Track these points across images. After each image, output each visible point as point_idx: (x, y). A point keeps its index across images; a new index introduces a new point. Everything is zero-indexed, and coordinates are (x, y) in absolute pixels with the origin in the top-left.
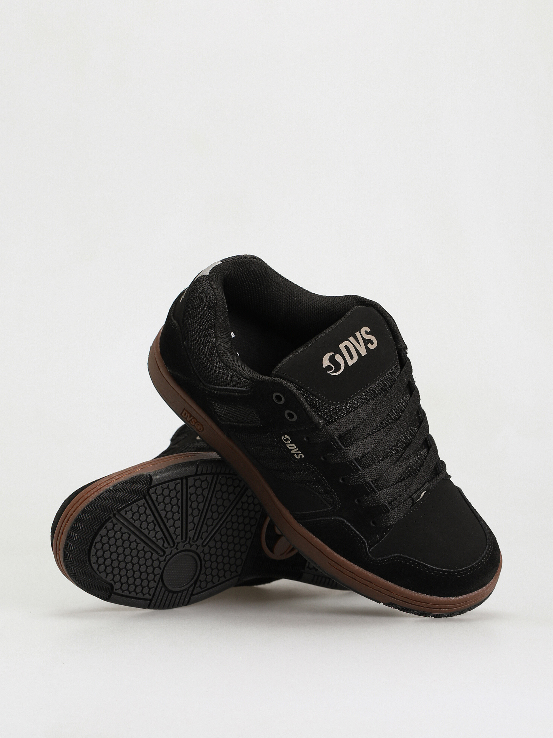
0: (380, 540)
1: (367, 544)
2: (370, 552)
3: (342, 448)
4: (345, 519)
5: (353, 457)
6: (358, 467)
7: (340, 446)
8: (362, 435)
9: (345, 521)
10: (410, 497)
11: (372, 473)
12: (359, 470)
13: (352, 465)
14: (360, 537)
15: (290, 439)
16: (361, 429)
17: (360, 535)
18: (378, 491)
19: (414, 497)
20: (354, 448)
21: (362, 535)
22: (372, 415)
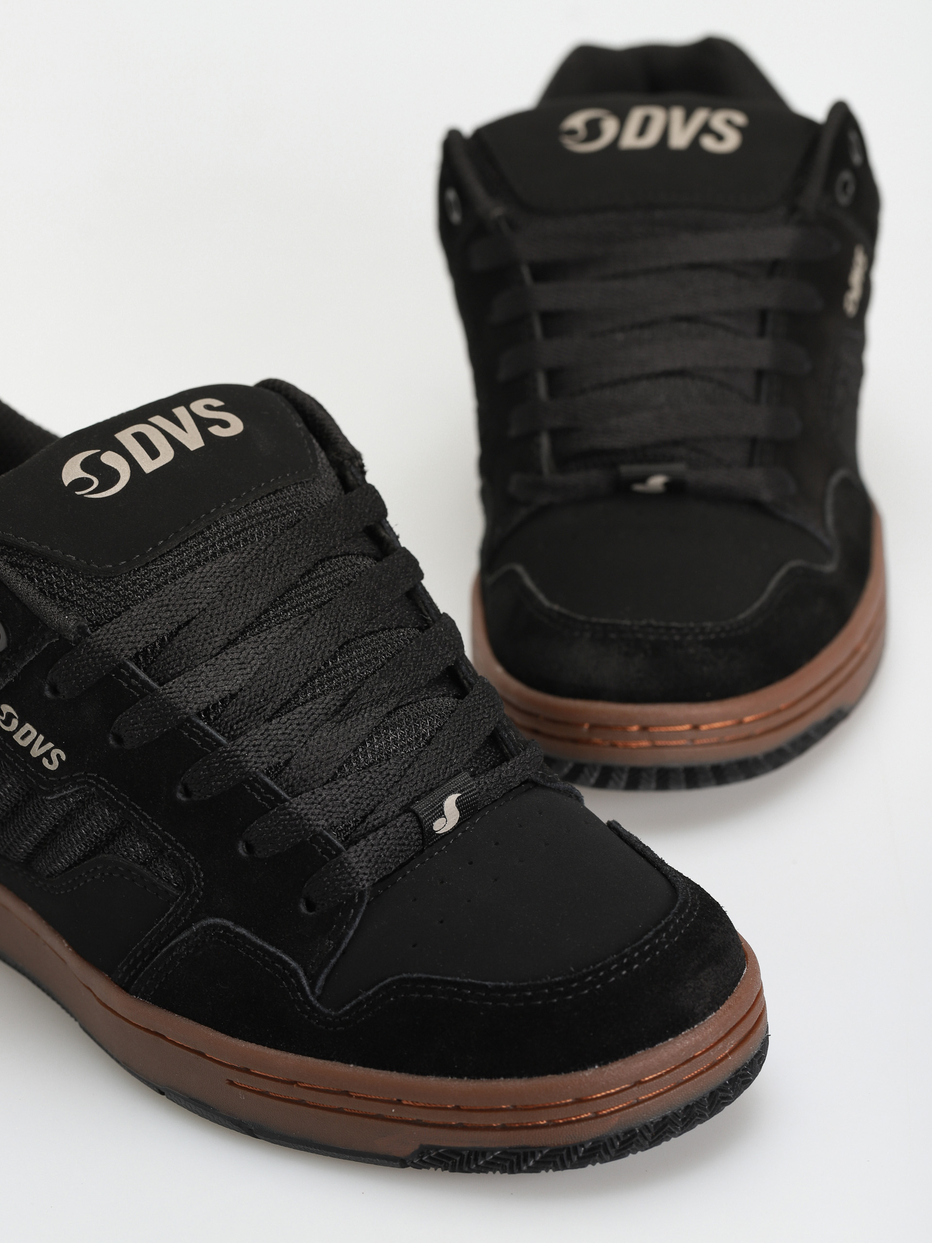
0: (335, 950)
1: (306, 974)
2: (319, 999)
3: (152, 690)
4: (228, 919)
5: (191, 708)
6: (214, 736)
7: (144, 683)
8: (210, 644)
9: (230, 924)
10: (406, 809)
11: (262, 748)
12: (219, 744)
13: (199, 738)
14: (280, 960)
15: (16, 716)
16: (202, 629)
17: (279, 953)
18: (293, 797)
19: (418, 807)
20: (189, 682)
21: (285, 952)
22: (231, 588)
